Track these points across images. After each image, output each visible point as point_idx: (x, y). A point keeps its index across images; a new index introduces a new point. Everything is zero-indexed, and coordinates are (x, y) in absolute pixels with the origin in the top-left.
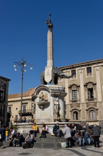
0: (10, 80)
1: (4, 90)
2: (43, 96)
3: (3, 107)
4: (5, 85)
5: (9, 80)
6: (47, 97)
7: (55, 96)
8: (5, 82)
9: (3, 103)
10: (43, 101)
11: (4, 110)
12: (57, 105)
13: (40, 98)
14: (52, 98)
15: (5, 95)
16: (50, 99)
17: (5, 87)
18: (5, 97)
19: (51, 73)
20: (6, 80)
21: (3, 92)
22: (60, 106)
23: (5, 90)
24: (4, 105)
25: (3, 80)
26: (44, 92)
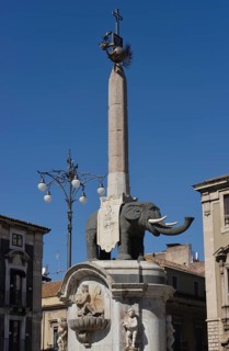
0: (49, 230)
1: (25, 269)
2: (88, 299)
3: (23, 330)
4: (29, 249)
5: (45, 231)
6: (101, 301)
7: (125, 298)
8: (27, 239)
9: (23, 313)
10: (89, 316)
11: (28, 340)
12: (132, 329)
13: (80, 306)
14: (116, 305)
15: (30, 284)
16: (112, 309)
17: (32, 255)
18: (30, 294)
19: (116, 218)
20: (34, 233)
21: (22, 274)
22: (146, 332)
23: (31, 268)
24: (29, 322)
25: (22, 233)
26: (93, 285)
